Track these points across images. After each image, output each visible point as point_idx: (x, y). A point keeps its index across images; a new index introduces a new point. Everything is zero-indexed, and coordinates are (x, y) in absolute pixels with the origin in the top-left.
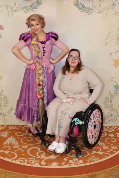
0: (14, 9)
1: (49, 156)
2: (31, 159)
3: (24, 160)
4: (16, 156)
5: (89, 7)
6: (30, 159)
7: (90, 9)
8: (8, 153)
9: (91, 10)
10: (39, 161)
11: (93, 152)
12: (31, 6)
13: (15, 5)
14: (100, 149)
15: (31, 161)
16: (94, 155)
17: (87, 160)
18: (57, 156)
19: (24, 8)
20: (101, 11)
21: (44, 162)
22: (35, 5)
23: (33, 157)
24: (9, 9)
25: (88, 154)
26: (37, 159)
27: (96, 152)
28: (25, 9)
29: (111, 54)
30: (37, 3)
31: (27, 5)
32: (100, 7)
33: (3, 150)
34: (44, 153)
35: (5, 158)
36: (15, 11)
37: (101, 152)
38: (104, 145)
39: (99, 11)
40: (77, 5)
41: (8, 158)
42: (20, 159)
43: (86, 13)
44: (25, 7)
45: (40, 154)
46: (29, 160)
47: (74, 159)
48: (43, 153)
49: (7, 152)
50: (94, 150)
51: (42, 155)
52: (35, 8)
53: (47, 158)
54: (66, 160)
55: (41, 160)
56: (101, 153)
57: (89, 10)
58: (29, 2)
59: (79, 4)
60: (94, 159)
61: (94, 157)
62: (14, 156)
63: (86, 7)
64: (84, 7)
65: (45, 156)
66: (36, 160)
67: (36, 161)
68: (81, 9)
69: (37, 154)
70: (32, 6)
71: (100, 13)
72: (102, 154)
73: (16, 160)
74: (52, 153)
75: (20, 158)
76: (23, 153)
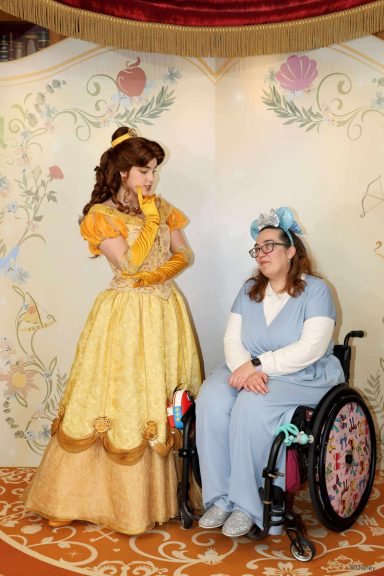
0: (93, 120)
1: (199, 556)
2: (142, 565)
3: (119, 567)
4: (94, 554)
5: (310, 110)
6: (138, 565)
7: (312, 114)
8: (69, 546)
9: (315, 116)
10: (166, 570)
11: (340, 543)
12: (143, 110)
13: (97, 107)
14: (362, 534)
15: (141, 568)
16: (345, 552)
17: (322, 568)
18: (223, 557)
19: (122, 117)
20: (344, 119)
21: (182, 572)
22: (154, 106)
23: (146, 559)
24: (80, 121)
25: (326, 551)
26: (158, 564)
27: (350, 544)
28: (125, 119)
29: (380, 243)
30: (158, 102)
31: (130, 109)
32: (340, 106)
33: (51, 538)
34: (183, 546)
35: (58, 559)
36: (97, 125)
37: (366, 543)
38: (376, 525)
39: (337, 119)
40: (273, 104)
41: (69, 559)
42: (106, 565)
43: (302, 126)
44: (125, 115)
45: (168, 550)
46: (133, 567)
47: (281, 565)
48: (180, 546)
49: (63, 544)
50: (343, 539)
51: (174, 553)
52: (152, 116)
53: (194, 562)
54: (255, 567)
55: (173, 567)
56: (367, 548)
57: (309, 118)
58: (136, 98)
59: (279, 101)
60: (344, 566)
61: (346, 558)
62: (88, 554)
63: (301, 110)
64: (294, 109)
65: (185, 554)
66: (156, 566)
67: (156, 570)
68: (285, 115)
69: (160, 549)
70: (146, 110)
71: (341, 124)
72: (371, 550)
73: (91, 565)
74: (209, 547)
75: (106, 562)
76: (116, 545)
